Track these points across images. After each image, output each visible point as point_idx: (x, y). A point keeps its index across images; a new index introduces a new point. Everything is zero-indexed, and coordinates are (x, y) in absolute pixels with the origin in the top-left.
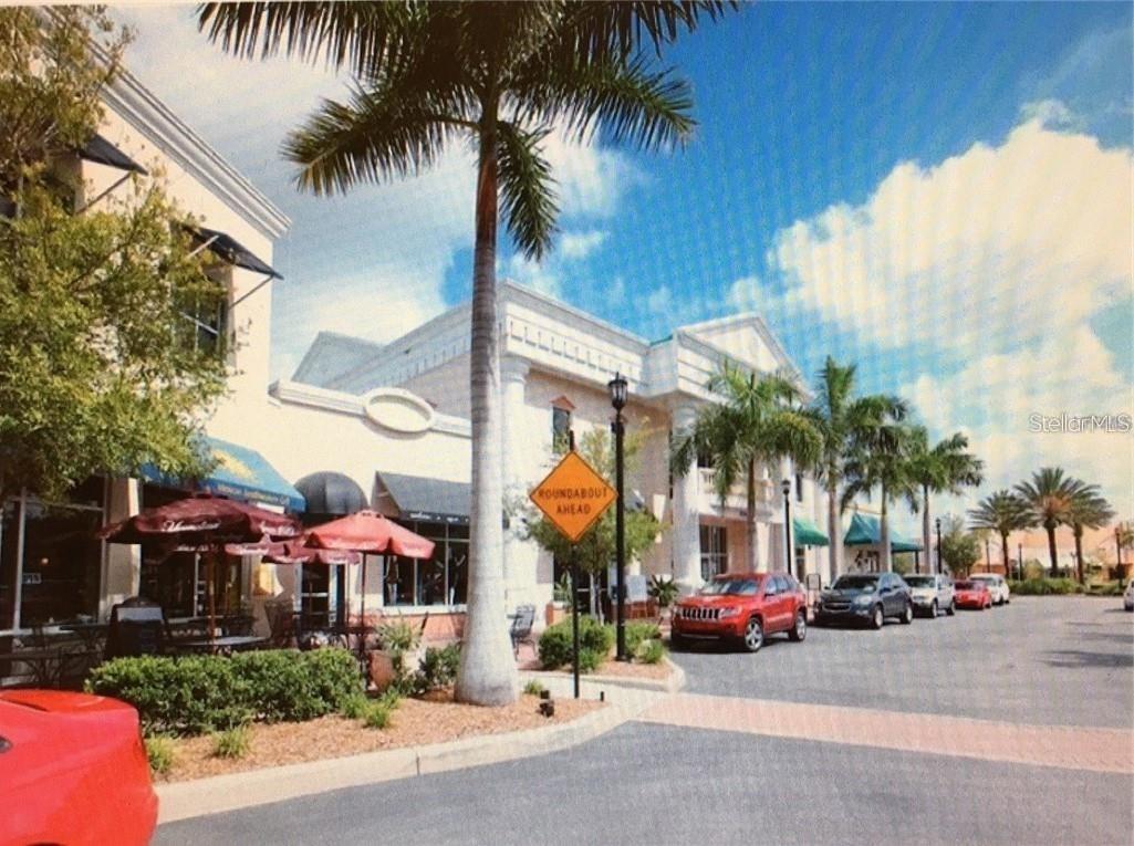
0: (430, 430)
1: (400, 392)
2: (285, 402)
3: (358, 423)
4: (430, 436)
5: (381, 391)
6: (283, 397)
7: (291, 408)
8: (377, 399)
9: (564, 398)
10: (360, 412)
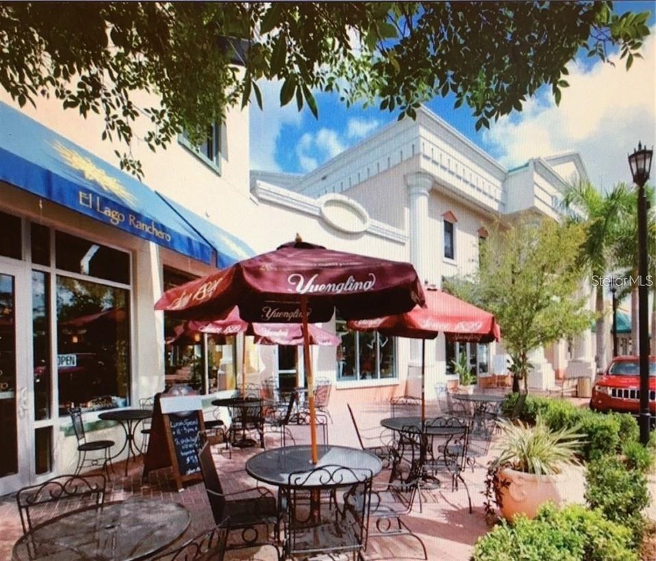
0: (366, 232)
1: (344, 198)
2: (261, 200)
3: (315, 222)
4: (366, 238)
5: (331, 196)
6: (261, 196)
7: (267, 207)
8: (330, 203)
9: (450, 212)
10: (317, 214)
